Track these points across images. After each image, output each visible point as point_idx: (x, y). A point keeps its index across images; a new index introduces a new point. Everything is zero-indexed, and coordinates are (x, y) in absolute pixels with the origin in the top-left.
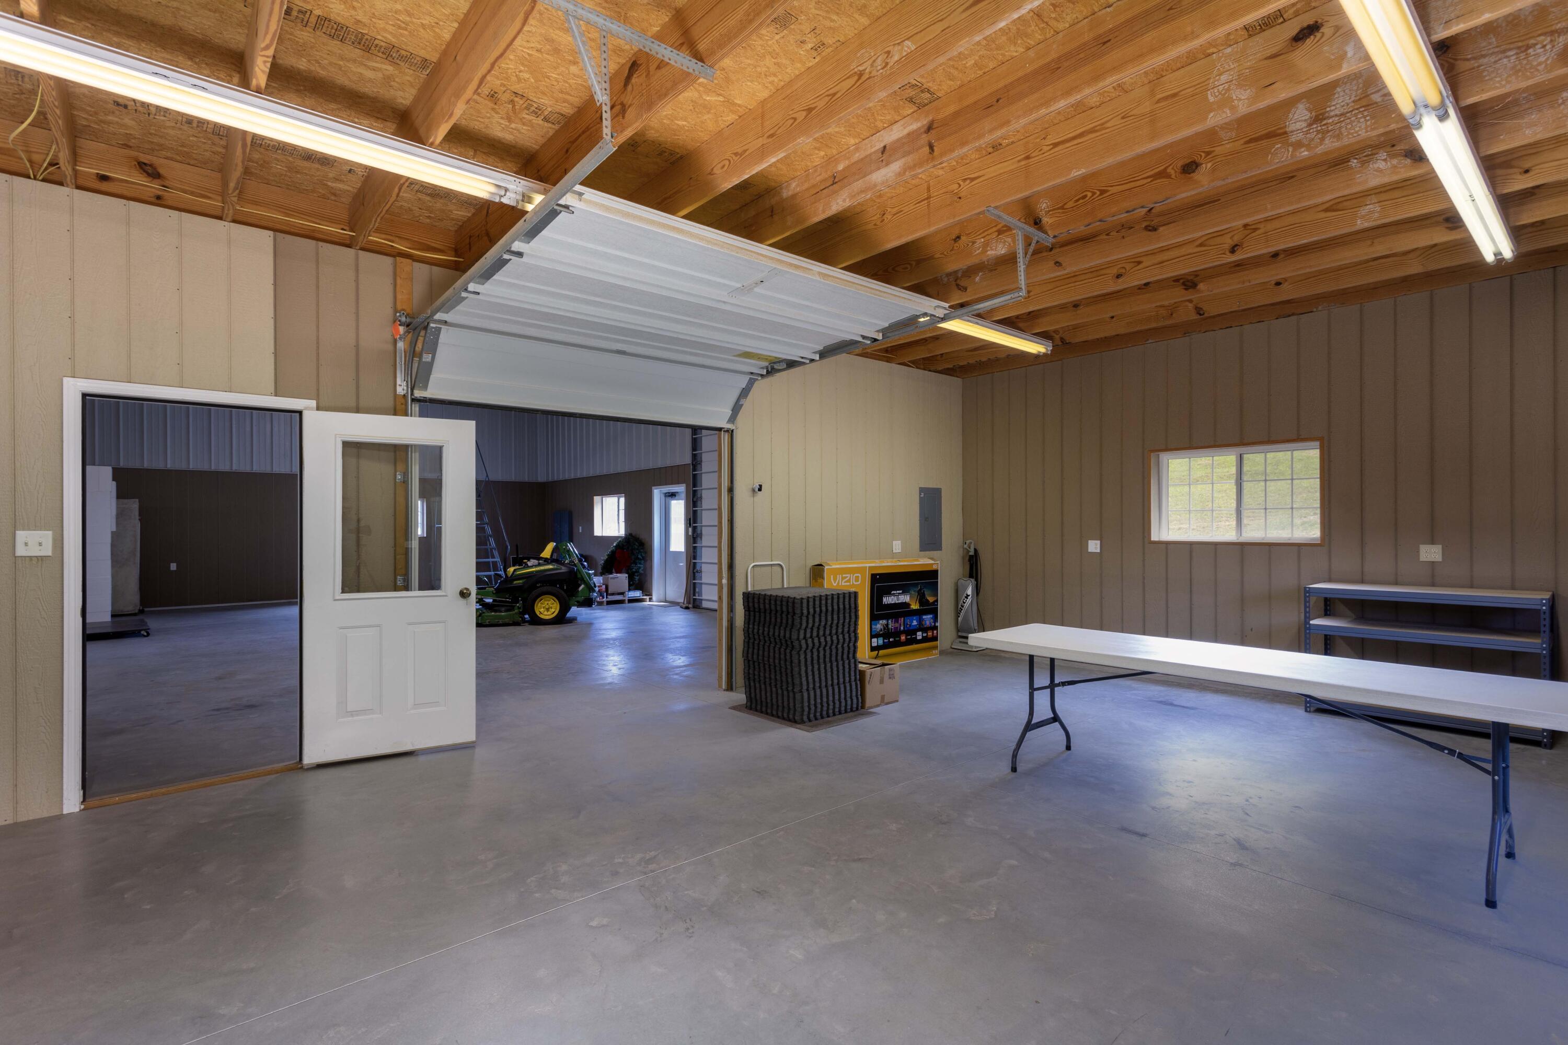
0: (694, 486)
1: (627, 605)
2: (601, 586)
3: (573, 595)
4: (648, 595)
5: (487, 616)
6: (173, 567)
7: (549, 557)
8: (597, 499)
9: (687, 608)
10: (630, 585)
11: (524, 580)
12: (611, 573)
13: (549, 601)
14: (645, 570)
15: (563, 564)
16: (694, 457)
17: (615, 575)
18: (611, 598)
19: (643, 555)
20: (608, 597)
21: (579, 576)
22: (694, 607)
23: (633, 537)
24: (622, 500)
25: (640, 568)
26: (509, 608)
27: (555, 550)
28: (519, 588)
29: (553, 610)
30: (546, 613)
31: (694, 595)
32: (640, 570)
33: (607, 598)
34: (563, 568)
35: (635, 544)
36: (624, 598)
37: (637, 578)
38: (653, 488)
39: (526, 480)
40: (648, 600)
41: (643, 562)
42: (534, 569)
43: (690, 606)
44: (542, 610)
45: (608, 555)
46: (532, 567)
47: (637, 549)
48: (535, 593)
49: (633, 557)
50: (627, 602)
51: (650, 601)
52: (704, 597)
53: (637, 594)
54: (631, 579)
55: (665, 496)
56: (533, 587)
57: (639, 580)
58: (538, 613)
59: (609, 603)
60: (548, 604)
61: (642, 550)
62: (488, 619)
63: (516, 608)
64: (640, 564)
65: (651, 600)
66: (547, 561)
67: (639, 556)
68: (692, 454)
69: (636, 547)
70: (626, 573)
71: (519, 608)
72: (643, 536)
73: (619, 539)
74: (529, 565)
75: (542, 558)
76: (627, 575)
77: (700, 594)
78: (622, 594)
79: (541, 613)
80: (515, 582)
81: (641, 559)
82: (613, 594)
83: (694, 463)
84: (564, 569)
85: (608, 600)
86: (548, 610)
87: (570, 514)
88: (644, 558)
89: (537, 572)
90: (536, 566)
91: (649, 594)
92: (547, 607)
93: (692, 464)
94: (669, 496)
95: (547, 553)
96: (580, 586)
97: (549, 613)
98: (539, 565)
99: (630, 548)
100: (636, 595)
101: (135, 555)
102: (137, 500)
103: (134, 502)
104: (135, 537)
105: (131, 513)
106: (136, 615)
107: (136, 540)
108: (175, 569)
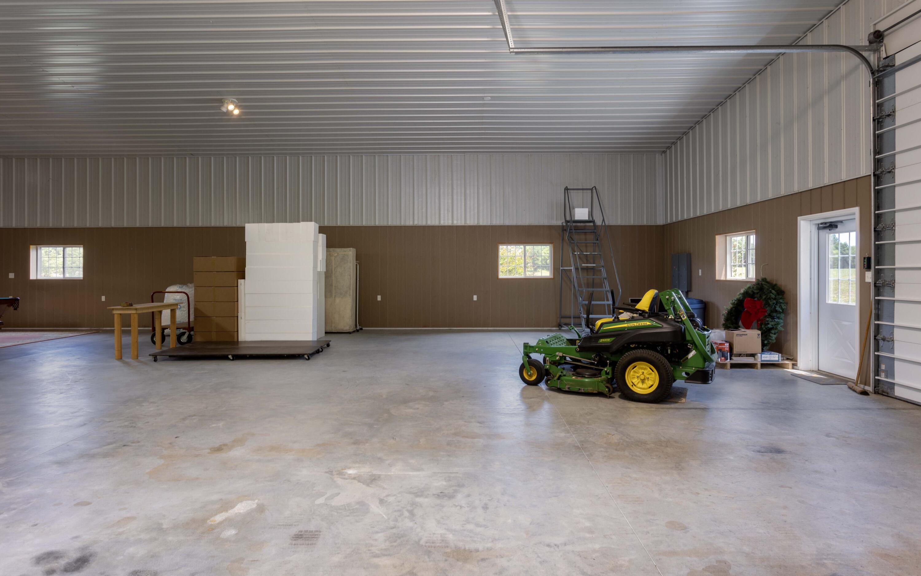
0: (878, 207)
1: (759, 371)
2: (723, 344)
3: (679, 364)
4: (791, 360)
5: (566, 380)
6: (379, 298)
7: (647, 309)
8: (719, 239)
9: (865, 393)
10: (763, 345)
11: (613, 339)
12: (737, 328)
13: (645, 369)
14: (785, 326)
15: (665, 320)
16: (878, 163)
17: (742, 331)
18: (737, 360)
19: (784, 307)
20: (733, 358)
21: (688, 338)
22: (876, 392)
23: (767, 282)
24: (753, 239)
25: (778, 324)
26: (595, 372)
27: (655, 300)
28: (606, 348)
29: (650, 383)
30: (640, 385)
31: (877, 373)
32: (779, 326)
33: (731, 359)
34: (665, 325)
35: (771, 292)
36: (755, 362)
37: (774, 337)
38: (799, 218)
39: (645, 223)
40: (790, 366)
41: (782, 316)
42: (626, 325)
43: (870, 389)
44: (635, 381)
45: (733, 304)
46: (623, 321)
47: (775, 299)
48: (628, 355)
49: (768, 309)
50: (759, 366)
51: (793, 368)
52: (897, 380)
53: (774, 357)
54: (765, 335)
55: (819, 229)
56: (625, 348)
57: (776, 339)
58: (630, 385)
59: (733, 366)
60: (643, 373)
61: (781, 301)
62: (568, 384)
63: (603, 373)
64: (779, 318)
65: (794, 366)
66: (643, 314)
67: (778, 308)
68: (875, 159)
69: (773, 296)
70: (758, 329)
71: (607, 373)
72: (782, 282)
73: (748, 285)
74: (620, 319)
75: (638, 310)
76: (760, 332)
77: (891, 373)
78: (753, 355)
79: (633, 384)
80: (601, 340)
81: (780, 313)
82: (740, 355)
83: (877, 173)
84: (666, 328)
85: (733, 362)
86: (643, 381)
87: (689, 257)
88: (784, 311)
89: (630, 329)
90: (628, 320)
91: (793, 359)
92: (642, 377)
93: (874, 175)
94: (824, 228)
95: (644, 304)
96: (689, 351)
97: (645, 386)
98: (632, 319)
99: (764, 297)
100: (772, 359)
101: (350, 289)
102: (352, 248)
103: (350, 250)
104: (350, 276)
105: (348, 258)
106: (350, 334)
107: (351, 278)
108: (380, 300)
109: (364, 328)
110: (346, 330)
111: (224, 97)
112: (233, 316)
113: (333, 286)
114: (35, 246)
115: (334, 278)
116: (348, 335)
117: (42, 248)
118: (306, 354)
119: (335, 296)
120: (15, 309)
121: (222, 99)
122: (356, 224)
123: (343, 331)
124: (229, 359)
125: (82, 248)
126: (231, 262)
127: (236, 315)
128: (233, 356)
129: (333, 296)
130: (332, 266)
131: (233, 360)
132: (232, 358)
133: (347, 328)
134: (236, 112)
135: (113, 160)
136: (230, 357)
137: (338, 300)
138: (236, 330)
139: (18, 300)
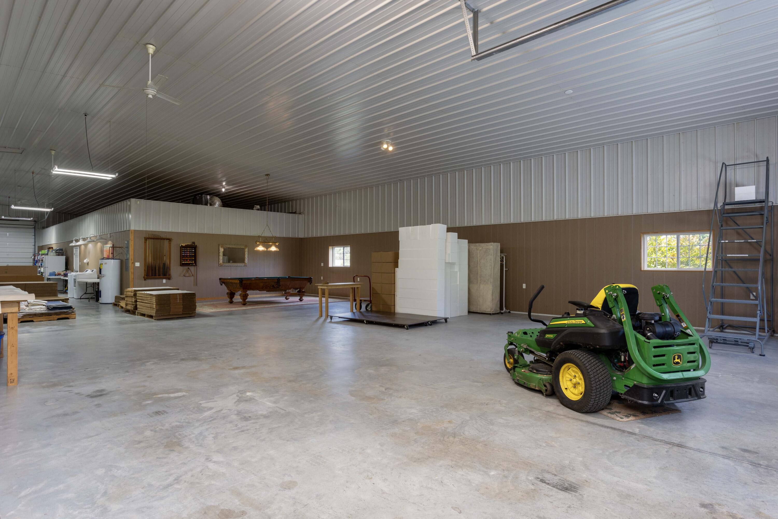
6: (524, 286)
13: (577, 372)
30: (573, 390)
44: (569, 384)
60: (575, 377)
62: (518, 376)
79: (567, 388)
86: (575, 386)
89: (569, 326)
92: (574, 381)
97: (576, 392)
101: (491, 277)
102: (493, 243)
103: (491, 245)
104: (491, 266)
105: (490, 251)
106: (491, 315)
107: (492, 268)
108: (525, 288)
109: (511, 312)
110: (488, 312)
111: (381, 140)
112: (390, 294)
113: (479, 274)
114: (332, 247)
115: (479, 268)
116: (489, 316)
117: (336, 248)
118: (406, 325)
119: (480, 283)
120: (310, 284)
121: (381, 141)
122: (506, 222)
123: (486, 312)
124: (364, 323)
125: (349, 248)
126: (389, 255)
127: (393, 293)
128: (367, 321)
129: (479, 283)
130: (478, 258)
131: (366, 324)
132: (366, 323)
133: (488, 310)
134: (391, 148)
135: (363, 190)
136: (365, 321)
137: (482, 286)
138: (393, 304)
139: (312, 278)
